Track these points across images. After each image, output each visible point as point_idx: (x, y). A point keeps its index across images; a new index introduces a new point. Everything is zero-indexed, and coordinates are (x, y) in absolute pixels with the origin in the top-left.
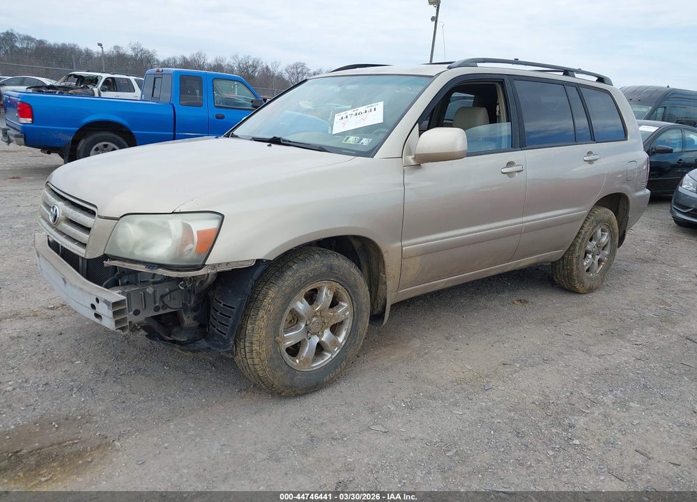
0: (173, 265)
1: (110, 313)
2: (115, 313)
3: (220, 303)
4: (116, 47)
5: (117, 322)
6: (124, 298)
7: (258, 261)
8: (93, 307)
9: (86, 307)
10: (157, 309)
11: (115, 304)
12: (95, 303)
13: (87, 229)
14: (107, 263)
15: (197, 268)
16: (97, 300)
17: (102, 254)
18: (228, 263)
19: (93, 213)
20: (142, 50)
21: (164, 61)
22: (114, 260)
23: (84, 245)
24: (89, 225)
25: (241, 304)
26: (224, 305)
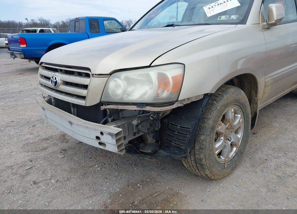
0: (156, 103)
1: (114, 141)
2: (117, 141)
3: (178, 126)
4: (32, 20)
5: (118, 147)
6: (121, 129)
7: (206, 95)
8: (98, 138)
9: (93, 139)
10: (134, 134)
11: (117, 135)
12: (100, 135)
13: (85, 87)
14: (103, 108)
15: (172, 103)
16: (102, 133)
17: (99, 101)
18: (188, 99)
19: (88, 75)
20: (44, 20)
21: (54, 24)
22: (108, 105)
23: (84, 98)
24: (86, 84)
25: (195, 125)
26: (180, 127)
